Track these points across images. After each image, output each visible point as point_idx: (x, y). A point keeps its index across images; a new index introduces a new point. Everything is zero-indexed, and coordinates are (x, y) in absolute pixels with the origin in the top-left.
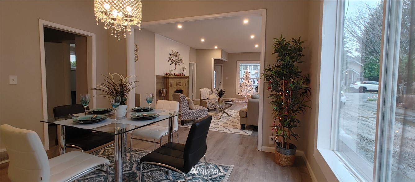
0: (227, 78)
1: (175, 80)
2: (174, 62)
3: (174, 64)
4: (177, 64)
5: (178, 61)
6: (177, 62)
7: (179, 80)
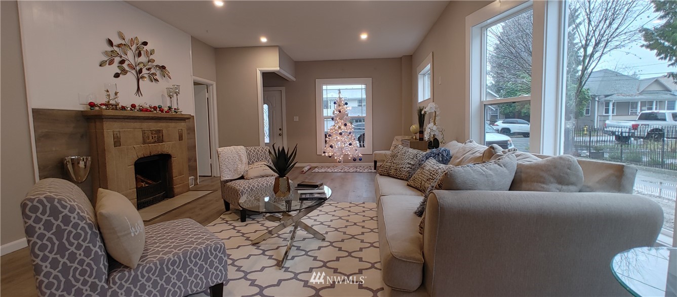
0: (296, 119)
1: (137, 125)
2: (134, 72)
3: (131, 77)
4: (143, 77)
5: (149, 69)
6: (144, 71)
7: (154, 126)
